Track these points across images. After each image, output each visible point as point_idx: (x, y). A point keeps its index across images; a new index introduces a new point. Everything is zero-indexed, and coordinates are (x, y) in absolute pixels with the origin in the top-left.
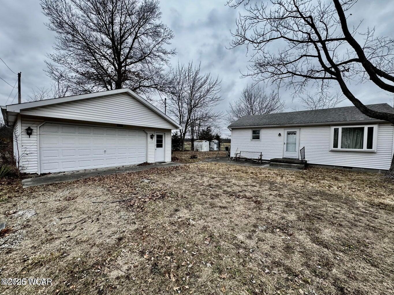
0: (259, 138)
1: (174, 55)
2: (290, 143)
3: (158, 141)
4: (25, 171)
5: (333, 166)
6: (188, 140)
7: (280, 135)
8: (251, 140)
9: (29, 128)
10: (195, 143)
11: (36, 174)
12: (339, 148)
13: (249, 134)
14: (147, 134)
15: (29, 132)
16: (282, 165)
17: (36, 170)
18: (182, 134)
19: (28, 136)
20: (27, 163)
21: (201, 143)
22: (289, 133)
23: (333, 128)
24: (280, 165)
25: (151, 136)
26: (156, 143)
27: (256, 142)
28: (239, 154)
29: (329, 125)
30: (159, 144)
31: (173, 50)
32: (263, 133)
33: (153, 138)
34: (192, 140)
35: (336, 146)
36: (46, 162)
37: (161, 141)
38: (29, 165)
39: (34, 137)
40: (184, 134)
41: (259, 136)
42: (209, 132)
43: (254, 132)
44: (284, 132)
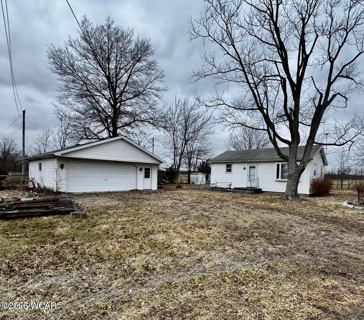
0: (231, 171)
1: (166, 92)
2: (252, 175)
3: (146, 173)
4: (59, 190)
5: (277, 192)
6: (183, 173)
7: (245, 168)
8: (226, 173)
9: (62, 164)
10: (191, 176)
11: (65, 192)
12: (280, 179)
13: (224, 167)
14: (137, 167)
15: (62, 166)
16: (240, 192)
17: (65, 190)
18: (176, 166)
19: (61, 169)
20: (61, 185)
21: (197, 176)
22: (251, 167)
23: (276, 164)
24: (238, 192)
25: (140, 169)
26: (144, 175)
27: (228, 174)
28: (215, 185)
29: (275, 162)
30: (147, 176)
31: (165, 88)
32: (235, 167)
33: (142, 170)
34: (189, 173)
35: (278, 177)
36: (70, 185)
37: (149, 173)
38: (62, 187)
39: (64, 170)
40: (179, 167)
41: (231, 169)
42: (209, 165)
43: (228, 166)
44: (247, 166)
